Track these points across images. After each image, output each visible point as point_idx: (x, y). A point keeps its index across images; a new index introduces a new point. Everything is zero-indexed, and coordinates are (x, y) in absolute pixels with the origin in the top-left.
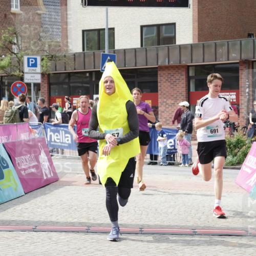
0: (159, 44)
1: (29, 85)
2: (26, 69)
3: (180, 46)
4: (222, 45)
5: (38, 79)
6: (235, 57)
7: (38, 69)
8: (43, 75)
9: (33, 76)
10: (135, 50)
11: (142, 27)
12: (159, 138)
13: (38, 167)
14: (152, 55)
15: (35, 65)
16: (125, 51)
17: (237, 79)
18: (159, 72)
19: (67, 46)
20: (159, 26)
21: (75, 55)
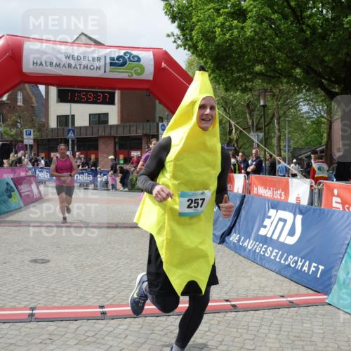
0: (99, 124)
1: (26, 145)
2: (25, 137)
3: (111, 126)
4: (133, 126)
5: (31, 142)
6: (140, 133)
7: (32, 137)
8: (34, 140)
9: (28, 140)
10: (86, 127)
11: (90, 115)
12: (99, 176)
13: (32, 191)
14: (95, 130)
15: (30, 134)
16: (80, 128)
17: (141, 144)
18: (100, 140)
19: (48, 123)
20: (99, 115)
21: (52, 129)
